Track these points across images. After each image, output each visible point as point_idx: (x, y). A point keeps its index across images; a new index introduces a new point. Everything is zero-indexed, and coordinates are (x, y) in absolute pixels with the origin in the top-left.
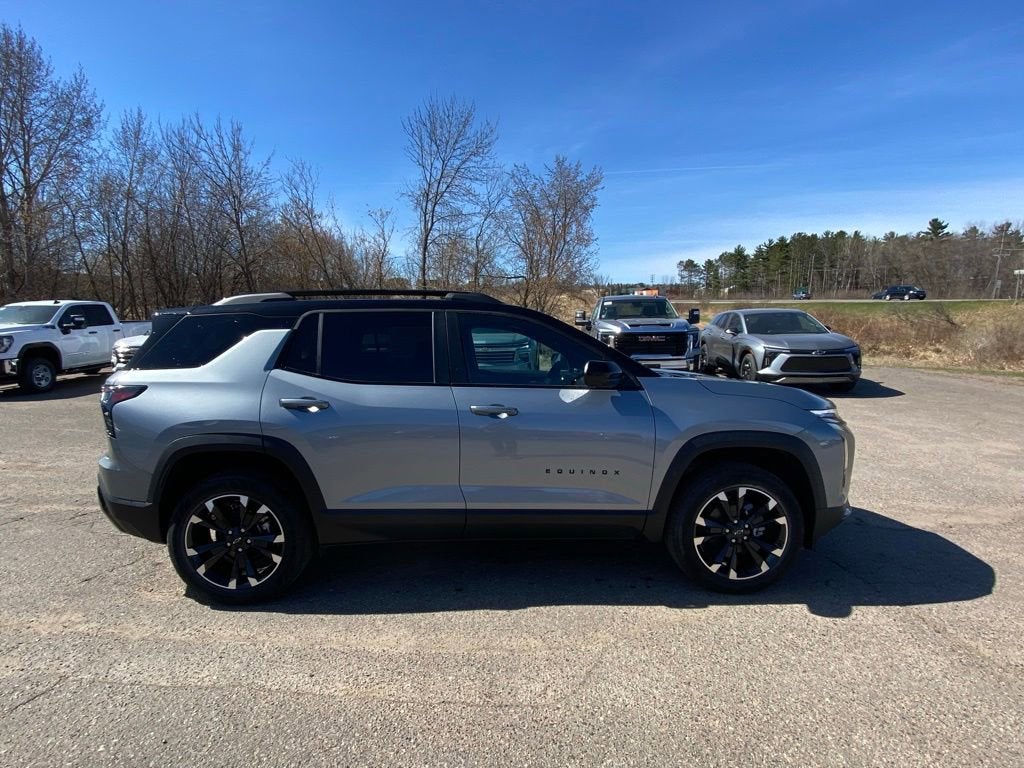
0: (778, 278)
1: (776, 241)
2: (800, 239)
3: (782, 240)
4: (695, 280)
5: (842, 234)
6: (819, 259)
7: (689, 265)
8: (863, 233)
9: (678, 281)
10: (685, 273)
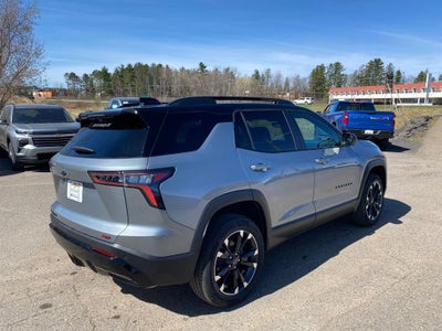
0: (130, 88)
1: (126, 66)
2: (139, 66)
3: (130, 66)
4: (78, 86)
5: (160, 65)
6: (151, 78)
7: (72, 76)
8: (170, 67)
9: (65, 87)
10: (70, 82)
